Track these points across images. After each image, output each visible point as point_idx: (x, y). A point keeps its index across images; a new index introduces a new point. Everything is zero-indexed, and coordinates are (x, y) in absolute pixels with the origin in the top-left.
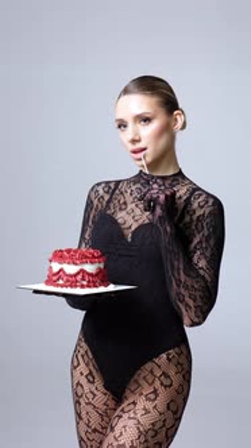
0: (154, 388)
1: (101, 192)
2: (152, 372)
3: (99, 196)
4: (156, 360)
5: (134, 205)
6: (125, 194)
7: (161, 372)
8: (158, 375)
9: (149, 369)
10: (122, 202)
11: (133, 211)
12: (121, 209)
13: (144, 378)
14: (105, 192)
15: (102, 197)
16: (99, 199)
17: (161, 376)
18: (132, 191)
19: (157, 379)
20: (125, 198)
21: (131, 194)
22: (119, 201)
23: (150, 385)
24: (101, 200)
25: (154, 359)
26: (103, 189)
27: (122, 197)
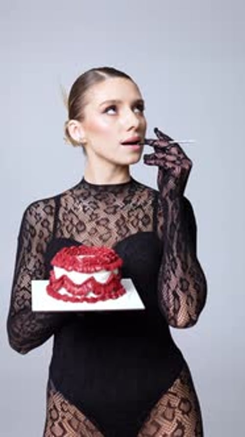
0: (177, 421)
1: (43, 215)
2: (169, 405)
3: (42, 220)
4: (171, 390)
5: (94, 224)
6: (75, 212)
7: (179, 400)
8: (177, 405)
9: (166, 404)
10: (75, 222)
11: (96, 231)
12: (78, 232)
13: (164, 416)
14: (47, 214)
15: (46, 220)
16: (42, 224)
17: (180, 404)
18: (84, 207)
19: (177, 410)
20: (77, 217)
21: (85, 211)
22: (71, 222)
23: (171, 420)
24: (46, 224)
25: (169, 390)
26: (44, 210)
27: (74, 217)
